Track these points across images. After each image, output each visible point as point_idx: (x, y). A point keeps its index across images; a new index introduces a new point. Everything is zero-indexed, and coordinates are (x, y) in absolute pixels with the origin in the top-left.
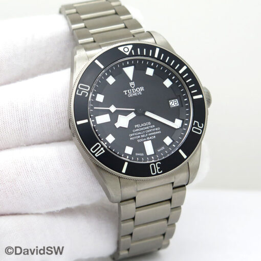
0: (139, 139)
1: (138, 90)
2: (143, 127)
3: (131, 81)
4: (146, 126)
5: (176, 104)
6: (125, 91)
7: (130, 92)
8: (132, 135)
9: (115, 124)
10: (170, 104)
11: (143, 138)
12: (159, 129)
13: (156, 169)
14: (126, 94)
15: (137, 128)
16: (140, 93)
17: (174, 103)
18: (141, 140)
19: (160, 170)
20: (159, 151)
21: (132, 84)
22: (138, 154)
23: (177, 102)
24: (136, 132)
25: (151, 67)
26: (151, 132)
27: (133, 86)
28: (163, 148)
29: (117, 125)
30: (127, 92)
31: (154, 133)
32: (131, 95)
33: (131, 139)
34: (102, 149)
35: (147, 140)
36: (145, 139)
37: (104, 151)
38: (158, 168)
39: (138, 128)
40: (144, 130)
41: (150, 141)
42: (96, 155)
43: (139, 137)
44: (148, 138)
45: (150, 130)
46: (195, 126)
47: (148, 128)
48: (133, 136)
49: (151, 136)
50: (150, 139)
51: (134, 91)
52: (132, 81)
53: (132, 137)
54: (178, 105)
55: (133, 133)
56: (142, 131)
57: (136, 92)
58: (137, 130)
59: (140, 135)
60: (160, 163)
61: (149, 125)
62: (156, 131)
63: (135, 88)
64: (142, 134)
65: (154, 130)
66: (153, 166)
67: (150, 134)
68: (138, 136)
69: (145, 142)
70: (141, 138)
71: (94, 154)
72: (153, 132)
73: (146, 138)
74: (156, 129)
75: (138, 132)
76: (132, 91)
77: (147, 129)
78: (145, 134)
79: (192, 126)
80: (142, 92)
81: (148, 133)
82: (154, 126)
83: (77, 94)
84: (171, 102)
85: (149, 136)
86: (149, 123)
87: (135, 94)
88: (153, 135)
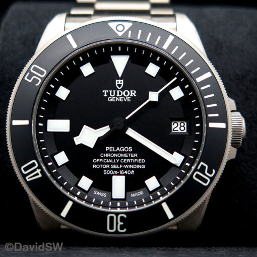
0: (107, 169)
1: (126, 93)
2: (118, 152)
3: (118, 78)
4: (124, 152)
5: (182, 128)
6: (105, 91)
7: (112, 94)
8: (97, 161)
9: (75, 139)
10: (173, 127)
11: (114, 170)
12: (143, 161)
13: (117, 223)
14: (105, 95)
15: (108, 152)
16: (129, 100)
17: (179, 128)
18: (110, 172)
19: (122, 228)
20: (133, 195)
21: (119, 82)
22: (98, 193)
23: (185, 126)
24: (105, 158)
25: (156, 63)
26: (128, 164)
27: (119, 85)
28: (141, 193)
29: (78, 140)
30: (108, 94)
31: (133, 167)
32: (113, 100)
33: (94, 166)
34: (38, 171)
35: (119, 175)
36: (116, 172)
37: (40, 176)
38: (120, 223)
39: (111, 153)
40: (118, 158)
41: (124, 177)
42: (27, 178)
43: (108, 166)
44: (121, 172)
45: (129, 161)
46: (199, 171)
47: (125, 155)
48: (99, 163)
49: (128, 169)
50: (125, 175)
51: (120, 93)
52: (121, 79)
53: (96, 164)
54: (185, 131)
55: (100, 158)
56: (116, 158)
57: (123, 96)
58: (108, 155)
59: (110, 164)
60: (125, 216)
61: (128, 152)
62: (137, 163)
63: (123, 90)
64: (114, 164)
65: (135, 161)
66: (112, 218)
67: (126, 166)
68: (106, 164)
69: (114, 177)
70: (110, 169)
71: (24, 176)
72: (132, 164)
73: (118, 170)
74: (139, 161)
75: (109, 158)
76: (116, 93)
77: (124, 158)
78: (119, 164)
79: (196, 170)
80: (132, 98)
81: (124, 164)
82: (136, 155)
83: (26, 78)
84: (176, 125)
85: (124, 169)
86: (130, 149)
87: (120, 100)
88: (131, 169)
